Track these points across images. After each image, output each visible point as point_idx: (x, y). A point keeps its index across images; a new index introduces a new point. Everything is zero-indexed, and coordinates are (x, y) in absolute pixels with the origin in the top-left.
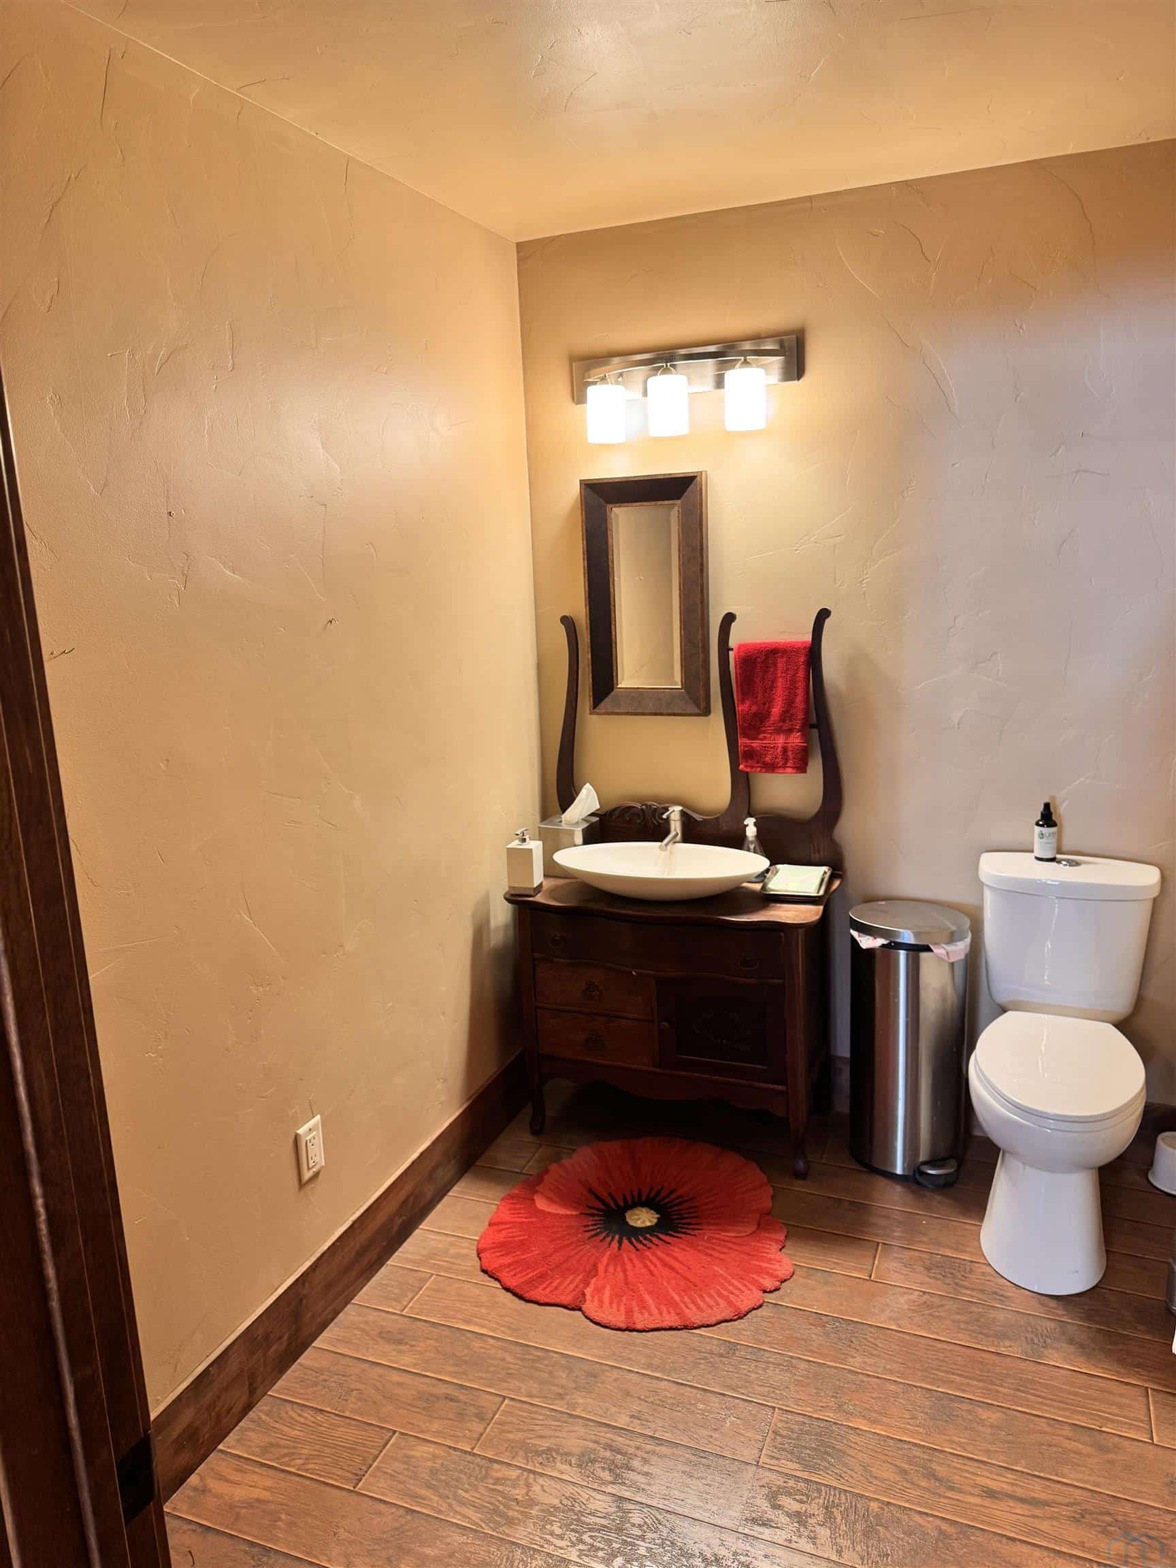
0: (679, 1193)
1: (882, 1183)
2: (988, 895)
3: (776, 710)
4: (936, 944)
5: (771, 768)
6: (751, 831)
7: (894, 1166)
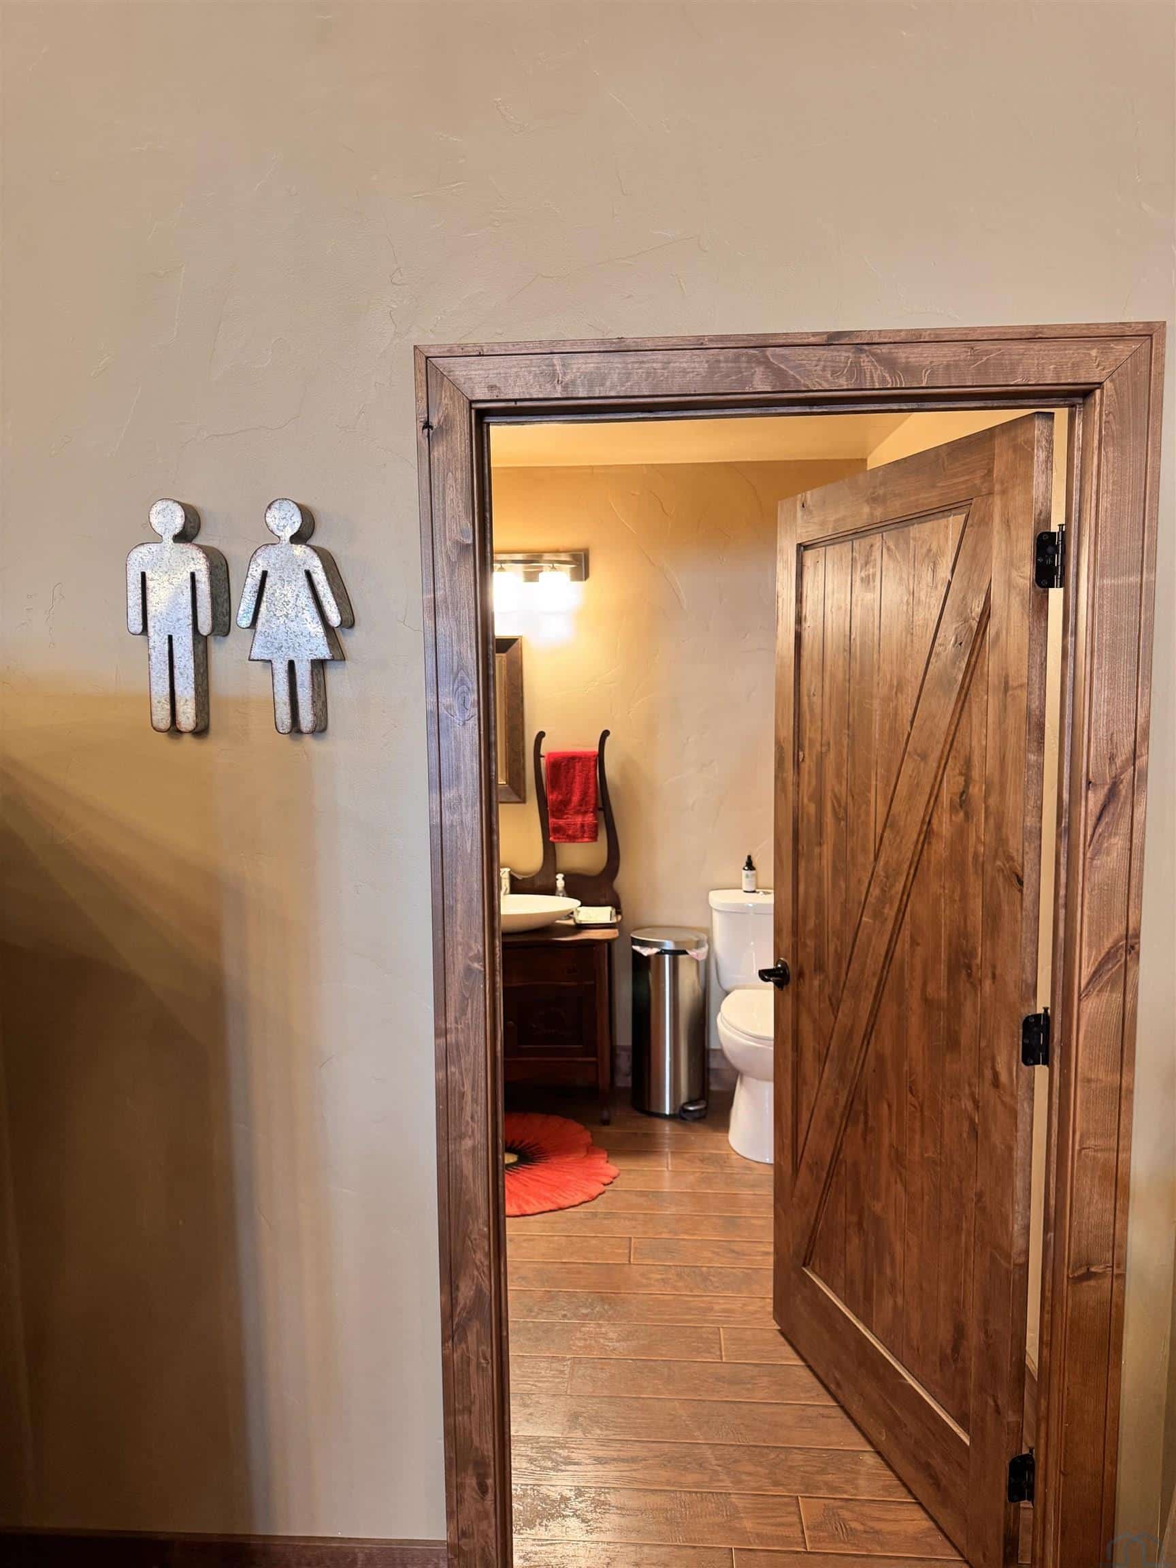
0: (527, 1141)
1: (658, 1121)
2: (716, 917)
3: (576, 799)
4: (690, 949)
5: (572, 838)
6: (560, 883)
7: (665, 1109)
